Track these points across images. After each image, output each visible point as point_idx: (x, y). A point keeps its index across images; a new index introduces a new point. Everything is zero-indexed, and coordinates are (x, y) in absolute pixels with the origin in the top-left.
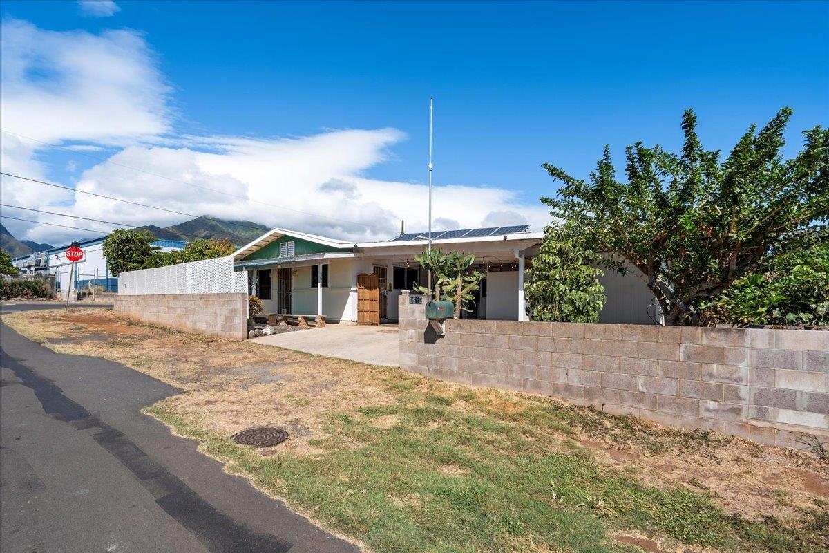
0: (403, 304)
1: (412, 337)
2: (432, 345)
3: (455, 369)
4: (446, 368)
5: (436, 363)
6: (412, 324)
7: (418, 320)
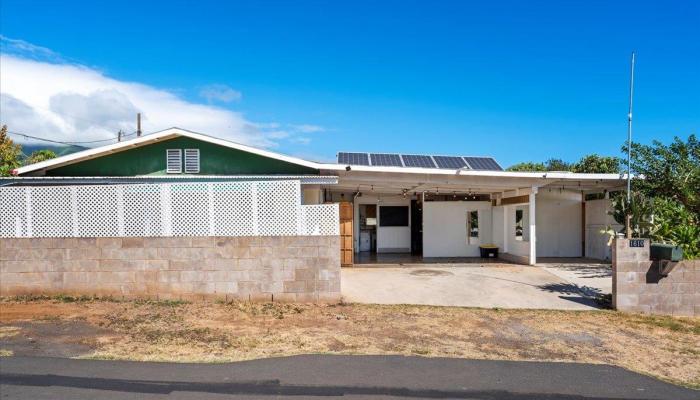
0: (622, 247)
1: (632, 279)
2: (654, 285)
3: (678, 304)
4: (669, 304)
5: (659, 301)
6: (633, 267)
7: (639, 262)
